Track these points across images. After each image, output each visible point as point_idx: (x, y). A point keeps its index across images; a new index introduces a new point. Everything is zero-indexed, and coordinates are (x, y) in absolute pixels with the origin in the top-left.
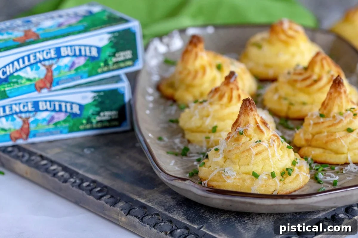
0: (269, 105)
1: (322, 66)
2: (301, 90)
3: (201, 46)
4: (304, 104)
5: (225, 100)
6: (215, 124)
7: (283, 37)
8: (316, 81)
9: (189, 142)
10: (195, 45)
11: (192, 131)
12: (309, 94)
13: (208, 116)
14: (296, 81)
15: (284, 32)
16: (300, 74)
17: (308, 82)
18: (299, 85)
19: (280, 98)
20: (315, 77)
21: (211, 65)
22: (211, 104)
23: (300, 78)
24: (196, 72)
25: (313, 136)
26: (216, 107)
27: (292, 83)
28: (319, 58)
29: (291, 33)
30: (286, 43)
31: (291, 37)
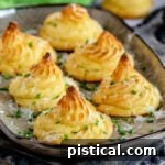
0: (70, 72)
1: (108, 42)
2: (93, 60)
3: (17, 30)
4: (97, 70)
5: (44, 74)
6: (39, 92)
7: (72, 17)
8: (105, 54)
9: (19, 106)
10: (13, 30)
11: (21, 98)
12: (100, 63)
13: (32, 86)
14: (89, 54)
15: (74, 14)
16: (92, 49)
17: (99, 54)
18: (91, 57)
19: (78, 66)
20: (103, 50)
21: (24, 44)
22: (33, 77)
23: (92, 51)
24: (15, 50)
25: (108, 96)
26: (38, 79)
27: (87, 55)
28: (105, 37)
29: (78, 14)
30: (75, 22)
31: (79, 18)
